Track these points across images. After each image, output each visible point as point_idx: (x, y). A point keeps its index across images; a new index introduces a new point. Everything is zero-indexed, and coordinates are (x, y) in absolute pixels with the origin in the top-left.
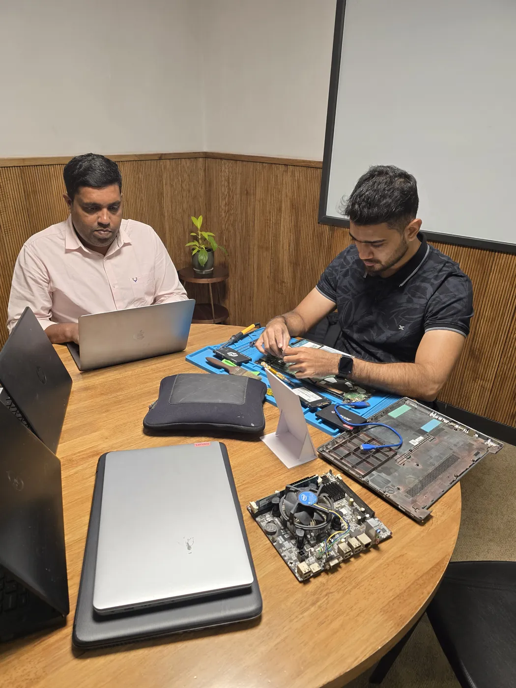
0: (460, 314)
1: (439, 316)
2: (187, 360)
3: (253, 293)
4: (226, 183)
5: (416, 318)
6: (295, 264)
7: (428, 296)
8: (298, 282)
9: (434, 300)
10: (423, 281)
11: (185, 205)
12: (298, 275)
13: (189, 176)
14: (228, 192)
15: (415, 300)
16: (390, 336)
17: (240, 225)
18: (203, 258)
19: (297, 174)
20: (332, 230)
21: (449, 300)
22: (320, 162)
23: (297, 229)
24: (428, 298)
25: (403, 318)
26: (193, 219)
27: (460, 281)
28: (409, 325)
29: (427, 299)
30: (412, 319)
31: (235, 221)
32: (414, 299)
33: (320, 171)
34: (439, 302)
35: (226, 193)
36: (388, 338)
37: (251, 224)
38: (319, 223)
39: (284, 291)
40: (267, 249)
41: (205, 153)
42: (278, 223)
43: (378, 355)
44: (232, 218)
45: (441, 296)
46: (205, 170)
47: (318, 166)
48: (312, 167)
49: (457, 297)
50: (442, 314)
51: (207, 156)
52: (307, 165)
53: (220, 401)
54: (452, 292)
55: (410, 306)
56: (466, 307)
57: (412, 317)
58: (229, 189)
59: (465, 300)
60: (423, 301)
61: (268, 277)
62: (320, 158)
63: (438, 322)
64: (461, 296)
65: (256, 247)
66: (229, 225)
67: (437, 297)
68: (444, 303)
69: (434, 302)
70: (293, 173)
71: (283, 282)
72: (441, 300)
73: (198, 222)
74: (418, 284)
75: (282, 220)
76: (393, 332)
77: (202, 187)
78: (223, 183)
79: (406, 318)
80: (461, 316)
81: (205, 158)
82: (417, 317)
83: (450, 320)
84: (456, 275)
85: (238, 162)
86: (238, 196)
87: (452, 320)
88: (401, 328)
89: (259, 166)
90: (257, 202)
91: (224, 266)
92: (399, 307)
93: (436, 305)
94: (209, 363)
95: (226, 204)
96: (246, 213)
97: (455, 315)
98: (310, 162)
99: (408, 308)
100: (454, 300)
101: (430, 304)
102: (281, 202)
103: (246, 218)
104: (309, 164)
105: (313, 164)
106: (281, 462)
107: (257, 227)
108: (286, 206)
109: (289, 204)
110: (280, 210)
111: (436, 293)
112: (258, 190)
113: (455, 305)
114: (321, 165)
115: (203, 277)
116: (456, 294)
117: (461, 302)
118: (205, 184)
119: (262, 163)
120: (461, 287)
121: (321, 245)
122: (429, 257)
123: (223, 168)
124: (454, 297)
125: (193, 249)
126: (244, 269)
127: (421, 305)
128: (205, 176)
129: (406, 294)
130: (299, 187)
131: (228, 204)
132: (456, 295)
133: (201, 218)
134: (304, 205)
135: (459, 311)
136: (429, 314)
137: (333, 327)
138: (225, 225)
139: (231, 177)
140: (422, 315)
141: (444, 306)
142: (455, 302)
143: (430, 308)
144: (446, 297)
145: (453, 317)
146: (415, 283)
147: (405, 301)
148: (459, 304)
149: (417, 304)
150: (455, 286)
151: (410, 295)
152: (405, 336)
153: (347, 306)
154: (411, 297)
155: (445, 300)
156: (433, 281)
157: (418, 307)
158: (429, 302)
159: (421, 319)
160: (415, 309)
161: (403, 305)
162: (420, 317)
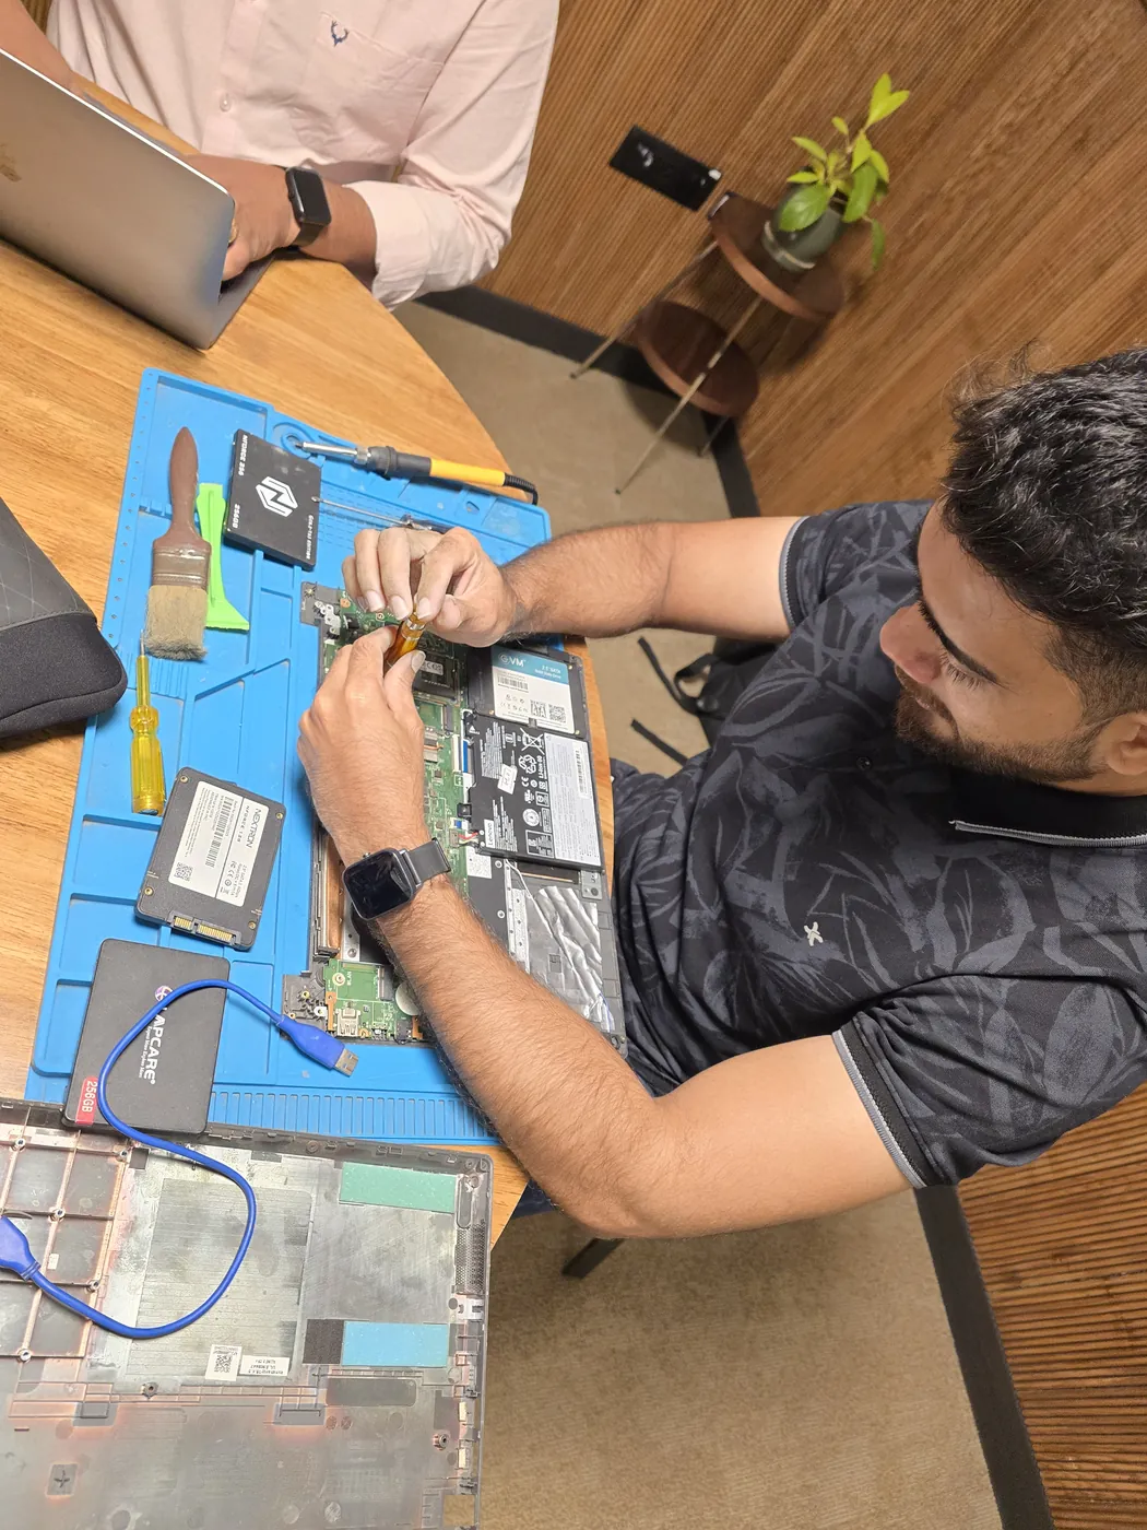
0: (977, 1128)
1: (910, 1057)
3: (848, 417)
4: (1065, 63)
5: (868, 968)
7: (974, 960)
9: (969, 996)
10: (1030, 894)
11: (910, 29)
14: (1046, 96)
15: (937, 915)
16: (766, 911)
17: (985, 217)
18: (802, 211)
21: (1004, 1057)
24: (965, 965)
25: (851, 915)
26: (884, 82)
28: (837, 955)
30: (861, 952)
31: (984, 194)
32: (938, 906)
34: (970, 1020)
35: (1039, 93)
36: (756, 912)
37: (1008, 240)
40: (977, 343)
42: (1060, 301)
44: (984, 180)
45: (1001, 1017)
49: (1038, 1078)
50: (925, 1064)
55: (906, 909)
56: (1021, 1130)
58: (1056, 87)
59: (1048, 1113)
60: (944, 958)
61: (911, 411)
63: (884, 1066)
64: (1055, 1092)
65: (959, 313)
66: (962, 192)
67: (987, 1000)
68: (978, 1045)
69: (960, 1002)
72: (985, 1026)
73: (884, 102)
74: (1007, 882)
76: (782, 916)
77: (999, 23)
78: (1060, 56)
79: (853, 926)
80: (972, 1138)
82: (881, 975)
83: (922, 1110)
86: (1057, 129)
87: (926, 1121)
88: (813, 934)
90: (1075, 192)
91: (860, 291)
92: (880, 875)
93: (952, 1015)
95: (1010, 125)
96: (1025, 199)
97: (955, 1117)
99: (890, 907)
100: (1015, 1074)
102: (1126, 248)
103: (1015, 211)
107: (1011, 262)
110: (1102, 269)
111: (1006, 983)
112: (1114, 159)
113: (998, 1091)
115: (763, 263)
116: (1051, 1066)
117: (1028, 1105)
120: (1094, 1065)
123: (1098, 13)
124: (1027, 1068)
125: (810, 169)
126: (887, 343)
127: (929, 950)
129: (941, 862)
131: (1013, 130)
132: (1040, 1070)
133: (902, 97)
138: (957, 184)
139: (1091, 56)
140: (894, 985)
141: (966, 1051)
142: (1011, 1085)
143: (925, 1002)
144: (1011, 1035)
145: (938, 1113)
146: (1004, 868)
147: (911, 880)
148: (1013, 1105)
149: (925, 933)
150: (1084, 1041)
151: (941, 882)
152: (796, 967)
153: (788, 682)
154: (938, 890)
155: (993, 1039)
156: (1051, 934)
157: (917, 944)
158: (947, 984)
159: (877, 990)
160: (904, 940)
161: (893, 881)
162: (882, 985)
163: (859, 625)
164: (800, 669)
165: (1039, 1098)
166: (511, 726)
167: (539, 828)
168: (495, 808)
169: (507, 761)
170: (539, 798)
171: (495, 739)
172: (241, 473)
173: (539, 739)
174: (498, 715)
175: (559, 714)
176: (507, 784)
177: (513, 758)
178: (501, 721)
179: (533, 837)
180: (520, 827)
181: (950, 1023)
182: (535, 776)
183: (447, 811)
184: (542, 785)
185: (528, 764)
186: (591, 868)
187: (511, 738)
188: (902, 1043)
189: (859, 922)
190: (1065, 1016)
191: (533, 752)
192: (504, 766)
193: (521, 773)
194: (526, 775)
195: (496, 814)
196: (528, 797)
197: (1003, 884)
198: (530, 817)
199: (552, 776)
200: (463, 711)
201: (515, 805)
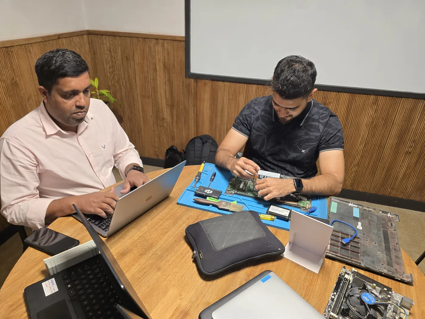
1: (330, 142)
2: (178, 204)
3: (141, 129)
4: (108, 52)
5: (313, 145)
6: (172, 106)
7: (321, 130)
8: (175, 117)
9: (325, 132)
10: (313, 121)
12: (175, 112)
13: (79, 48)
14: (111, 59)
16: (295, 156)
17: (124, 81)
19: (166, 45)
20: (197, 82)
21: (334, 132)
22: (183, 37)
23: (170, 82)
24: (321, 132)
25: (304, 145)
27: (335, 119)
28: (309, 149)
29: (320, 132)
30: (310, 145)
31: (119, 79)
32: (310, 133)
33: (183, 44)
34: (328, 134)
35: (109, 59)
36: (294, 158)
37: (133, 81)
38: (186, 78)
39: (165, 124)
40: (149, 97)
41: (88, 31)
42: (155, 79)
43: (288, 169)
44: (116, 77)
45: (329, 130)
46: (89, 43)
47: (181, 39)
48: (177, 41)
50: (332, 141)
51: (89, 33)
52: (173, 40)
53: (251, 238)
54: (334, 127)
55: (308, 137)
57: (310, 144)
58: (111, 56)
60: (318, 134)
61: (151, 117)
62: (183, 34)
63: (331, 145)
64: (340, 128)
65: (139, 97)
66: (114, 82)
67: (326, 131)
68: (332, 134)
69: (325, 134)
70: (163, 45)
71: (164, 119)
73: (95, 83)
75: (158, 77)
76: (298, 154)
77: (88, 56)
79: (305, 145)
81: (88, 34)
82: (315, 144)
83: (338, 143)
84: (333, 116)
85: (116, 37)
86: (120, 61)
88: (303, 151)
89: (135, 40)
90: (136, 66)
92: (300, 138)
93: (326, 136)
94: (197, 202)
95: (110, 67)
96: (128, 73)
98: (176, 37)
99: (306, 139)
101: (323, 135)
102: (155, 64)
103: (129, 76)
104: (175, 38)
105: (177, 38)
106: (308, 269)
107: (138, 82)
108: (160, 67)
109: (162, 65)
110: (155, 70)
111: (326, 128)
112: (136, 57)
113: (338, 134)
114: (184, 39)
116: (337, 127)
118: (91, 53)
119: (137, 37)
120: (338, 123)
121: (189, 92)
123: (104, 42)
124: (336, 129)
126: (131, 112)
128: (90, 47)
129: (303, 130)
130: (168, 54)
132: (337, 128)
133: (96, 79)
134: (174, 66)
136: (323, 142)
137: (205, 144)
138: (111, 82)
139: (112, 48)
140: (318, 142)
142: (338, 132)
143: (323, 138)
144: (332, 129)
145: (338, 142)
146: (308, 122)
147: (304, 134)
148: (340, 133)
149: (313, 136)
151: (306, 131)
152: (306, 155)
153: (261, 140)
154: (308, 132)
155: (331, 132)
156: (320, 121)
157: (314, 137)
158: (322, 134)
159: (317, 145)
160: (312, 139)
161: (302, 137)
162: (317, 144)
163: (260, 126)
164: (261, 137)
172: (205, 194)
181: (328, 136)
186: (280, 176)
188: (328, 143)
189: (306, 144)
190: (331, 123)
197: (310, 123)
199: (264, 175)
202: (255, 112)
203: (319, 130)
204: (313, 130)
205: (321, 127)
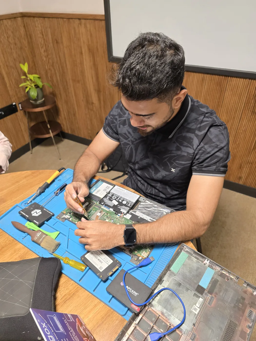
0: (221, 161)
1: (205, 164)
4: (41, 35)
5: (185, 164)
6: (98, 91)
8: (102, 102)
9: (200, 150)
10: (188, 132)
11: (15, 55)
12: (102, 98)
13: (12, 32)
14: (44, 42)
16: (164, 175)
18: (34, 93)
19: (88, 26)
21: (213, 150)
22: (102, 15)
23: (95, 66)
24: (195, 148)
25: (175, 162)
26: (21, 65)
27: (220, 131)
28: (179, 169)
29: (193, 149)
31: (53, 63)
32: (182, 147)
33: (103, 23)
34: (204, 152)
35: (43, 43)
36: (164, 177)
38: (109, 62)
39: (95, 109)
40: (78, 82)
41: (21, 13)
42: (82, 63)
45: (206, 147)
46: (24, 26)
47: (101, 19)
48: (98, 20)
49: (219, 147)
50: (207, 163)
51: (24, 15)
52: (94, 18)
54: (214, 143)
55: (179, 153)
56: (225, 154)
57: (181, 162)
58: (44, 40)
59: (225, 148)
60: (191, 151)
61: (83, 100)
62: (101, 11)
63: (204, 169)
64: (222, 145)
66: (50, 66)
67: (202, 147)
68: (209, 153)
69: (200, 152)
70: (85, 25)
71: (93, 103)
72: (206, 150)
73: (25, 68)
75: (84, 60)
76: (167, 173)
77: (25, 40)
78: (39, 35)
79: (177, 163)
80: (222, 163)
81: (22, 17)
83: (214, 167)
85: (46, 19)
86: (51, 44)
87: (216, 167)
88: (173, 170)
89: (61, 21)
90: (65, 49)
91: (53, 94)
92: (171, 153)
93: (201, 154)
95: (44, 51)
96: (60, 57)
97: (218, 163)
98: (96, 15)
99: (177, 155)
100: (216, 150)
102: (81, 47)
104: (95, 17)
105: (98, 17)
107: (69, 67)
108: (85, 50)
109: (86, 48)
110: (81, 53)
112: (64, 39)
114: (104, 18)
115: (37, 106)
116: (218, 143)
117: (222, 150)
118: (27, 37)
119: (63, 18)
120: (221, 137)
122: (192, 110)
123: (37, 25)
124: (217, 147)
125: (27, 88)
127: (188, 153)
128: (26, 31)
129: (175, 142)
130: (91, 35)
131: (46, 51)
132: (218, 145)
133: (26, 64)
134: (98, 49)
135: (222, 158)
136: (196, 162)
138: (48, 66)
139: (43, 31)
140: (191, 161)
141: (209, 155)
142: (218, 151)
143: (197, 157)
144: (210, 147)
145: (216, 165)
146: (181, 133)
147: (175, 149)
148: (221, 153)
149: (185, 152)
150: (217, 136)
151: (178, 144)
152: (177, 176)
153: (129, 149)
154: (179, 146)
155: (209, 150)
156: (197, 132)
157: (186, 154)
158: (196, 152)
159: (190, 165)
160: (184, 156)
161: (173, 152)
162: (189, 163)
163: (127, 133)
164: (128, 146)
165: (222, 148)
166: (106, 196)
167: (127, 202)
168: (119, 207)
169: (112, 201)
170: (122, 199)
171: (106, 201)
172: (28, 216)
173: (111, 193)
174: (102, 197)
175: (108, 187)
176: (116, 203)
177: (112, 199)
178: (104, 198)
179: (128, 204)
180: (125, 205)
181: (203, 155)
182: (117, 198)
183: (115, 216)
184: (120, 197)
185: (114, 197)
186: (139, 198)
187: (108, 198)
188: (201, 164)
190: (211, 137)
191: (113, 195)
192: (112, 202)
193: (115, 199)
194: (116, 199)
195: (120, 208)
196: (120, 201)
197: (184, 135)
198: (124, 202)
199: (119, 195)
200: (98, 203)
201: (121, 204)
202: (122, 114)
203: (193, 146)
204: (186, 144)
205: (196, 142)
